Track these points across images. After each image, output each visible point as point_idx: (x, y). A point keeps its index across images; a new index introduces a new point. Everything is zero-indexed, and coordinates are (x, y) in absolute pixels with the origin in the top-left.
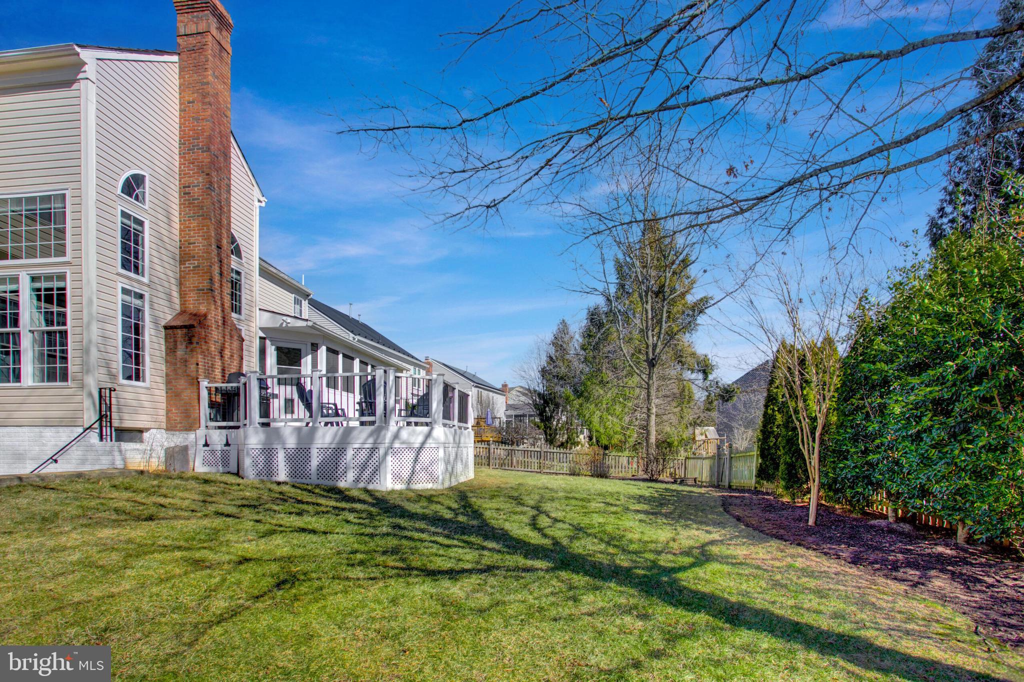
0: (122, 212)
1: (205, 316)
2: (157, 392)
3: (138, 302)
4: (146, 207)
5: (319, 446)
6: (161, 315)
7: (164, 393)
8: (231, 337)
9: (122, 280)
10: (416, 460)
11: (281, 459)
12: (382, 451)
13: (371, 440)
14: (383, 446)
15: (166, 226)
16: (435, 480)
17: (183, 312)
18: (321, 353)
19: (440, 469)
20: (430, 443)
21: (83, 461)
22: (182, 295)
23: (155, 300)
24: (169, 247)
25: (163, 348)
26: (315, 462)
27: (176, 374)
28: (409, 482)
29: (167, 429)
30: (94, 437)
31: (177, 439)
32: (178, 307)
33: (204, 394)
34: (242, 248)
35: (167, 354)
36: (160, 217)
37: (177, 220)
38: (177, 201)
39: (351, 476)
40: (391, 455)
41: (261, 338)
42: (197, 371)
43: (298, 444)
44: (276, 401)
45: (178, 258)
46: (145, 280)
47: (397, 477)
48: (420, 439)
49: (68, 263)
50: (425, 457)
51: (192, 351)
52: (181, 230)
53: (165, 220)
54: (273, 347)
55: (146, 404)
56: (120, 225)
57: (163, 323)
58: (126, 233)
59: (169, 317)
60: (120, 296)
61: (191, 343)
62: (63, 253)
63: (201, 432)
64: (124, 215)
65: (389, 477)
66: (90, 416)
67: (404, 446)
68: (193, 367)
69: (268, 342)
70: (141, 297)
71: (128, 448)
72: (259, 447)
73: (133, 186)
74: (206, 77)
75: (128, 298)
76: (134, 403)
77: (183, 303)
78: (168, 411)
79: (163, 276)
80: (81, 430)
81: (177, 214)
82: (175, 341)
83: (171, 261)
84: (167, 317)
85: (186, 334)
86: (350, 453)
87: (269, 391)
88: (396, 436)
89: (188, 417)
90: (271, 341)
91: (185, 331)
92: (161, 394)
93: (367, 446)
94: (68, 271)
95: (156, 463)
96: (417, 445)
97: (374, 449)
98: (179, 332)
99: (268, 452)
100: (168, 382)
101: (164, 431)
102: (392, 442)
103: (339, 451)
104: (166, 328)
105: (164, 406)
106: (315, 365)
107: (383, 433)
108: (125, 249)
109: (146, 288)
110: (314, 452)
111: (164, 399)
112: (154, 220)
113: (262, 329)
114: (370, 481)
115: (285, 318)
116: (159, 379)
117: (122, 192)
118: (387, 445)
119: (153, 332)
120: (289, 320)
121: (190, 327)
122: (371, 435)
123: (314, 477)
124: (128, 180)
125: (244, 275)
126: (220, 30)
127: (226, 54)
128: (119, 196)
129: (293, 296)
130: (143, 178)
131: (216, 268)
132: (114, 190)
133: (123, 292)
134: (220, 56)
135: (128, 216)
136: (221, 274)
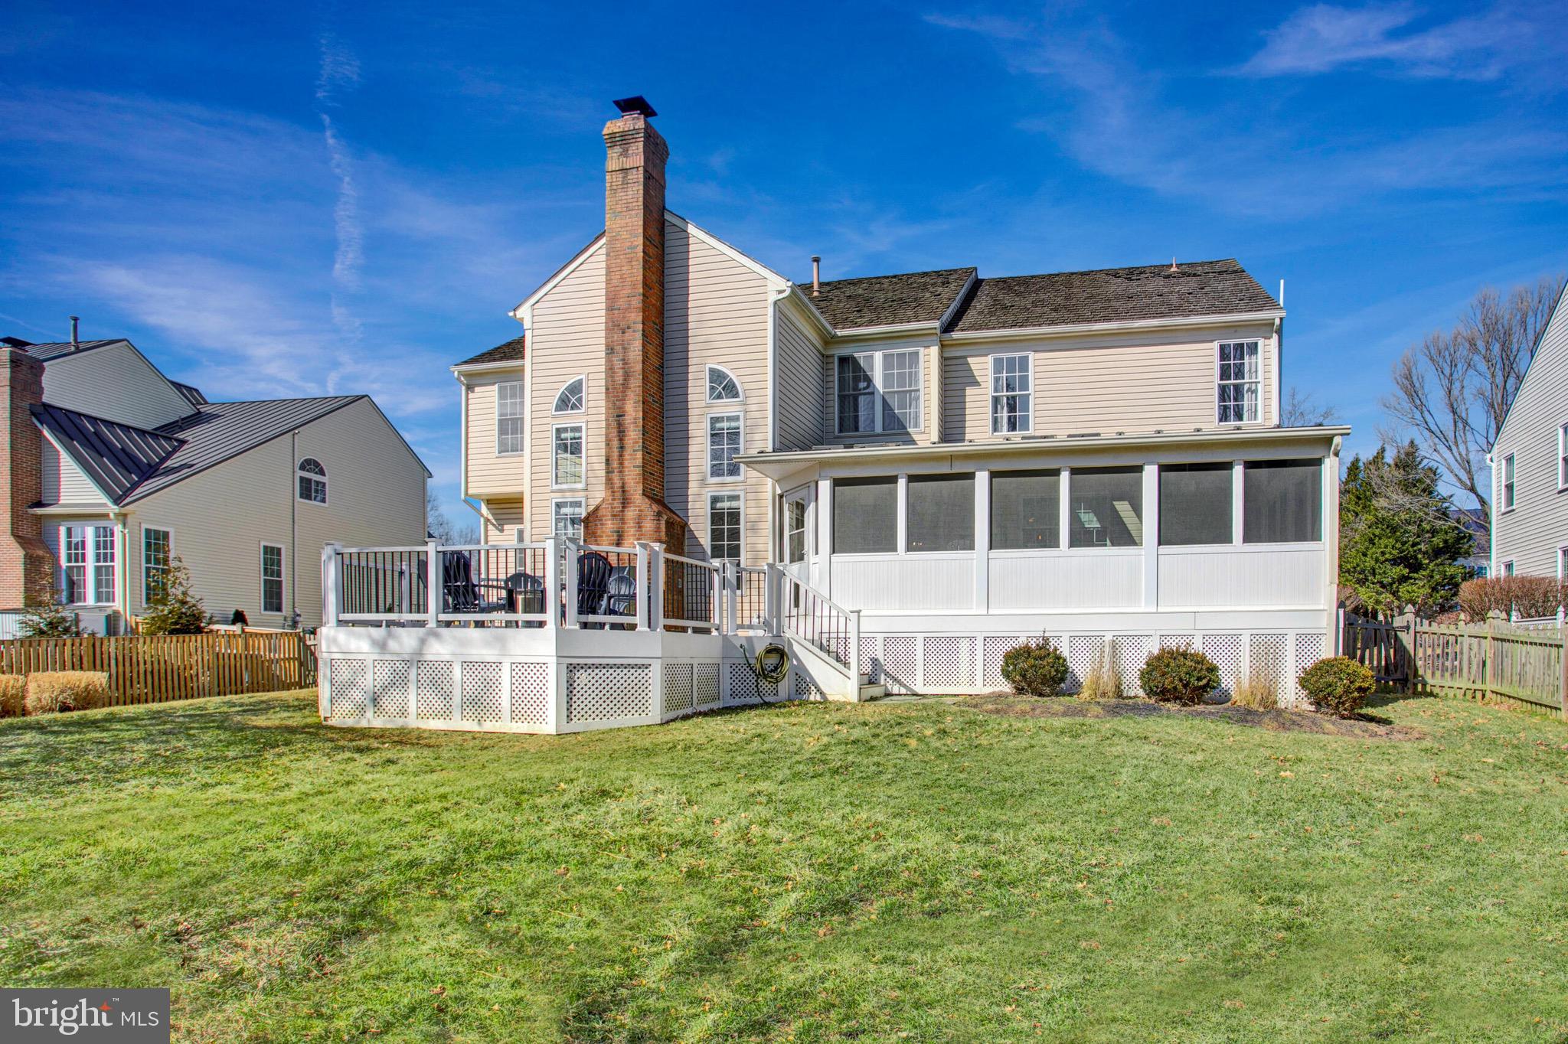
0: (557, 429)
9: (554, 495)
34: (739, 381)
46: (581, 485)
56: (554, 443)
58: (563, 447)
60: (554, 511)
64: (560, 430)
70: (579, 504)
73: (569, 399)
75: (564, 510)
109: (582, 494)
117: (557, 410)
124: (562, 395)
125: (745, 416)
126: (625, 153)
127: (634, 171)
128: (554, 417)
129: (1216, 345)
130: (580, 382)
131: (615, 443)
132: (548, 414)
133: (559, 506)
134: (625, 183)
135: (565, 430)
136: (622, 448)
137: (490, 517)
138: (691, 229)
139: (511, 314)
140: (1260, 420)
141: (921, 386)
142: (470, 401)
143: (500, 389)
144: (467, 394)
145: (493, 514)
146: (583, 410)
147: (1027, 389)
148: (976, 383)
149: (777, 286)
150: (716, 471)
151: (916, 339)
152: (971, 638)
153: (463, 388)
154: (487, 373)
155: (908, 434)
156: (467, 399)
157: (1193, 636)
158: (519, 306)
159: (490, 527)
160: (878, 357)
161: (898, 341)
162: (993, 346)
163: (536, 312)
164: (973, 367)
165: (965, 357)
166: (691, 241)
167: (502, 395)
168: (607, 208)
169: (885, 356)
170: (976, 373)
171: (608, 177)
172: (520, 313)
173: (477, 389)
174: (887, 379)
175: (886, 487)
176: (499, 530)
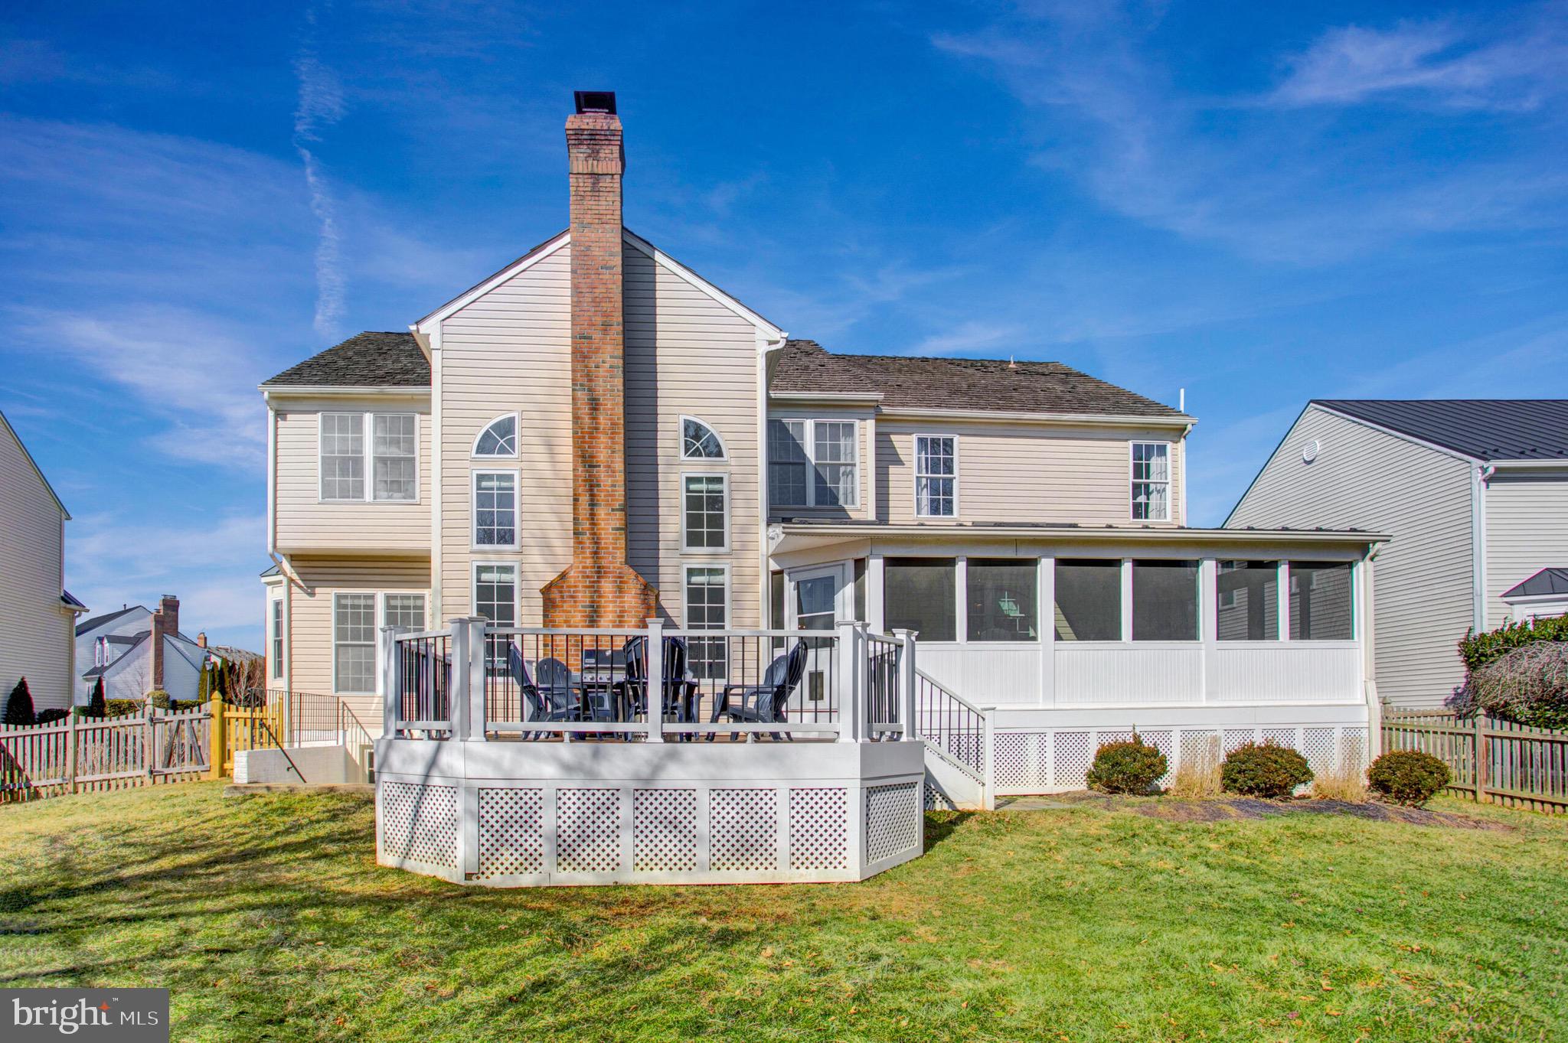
0: (479, 476)
3: (505, 577)
8: (624, 592)
9: (475, 557)
18: (872, 574)
34: (724, 438)
41: (773, 573)
46: (514, 547)
54: (793, 584)
56: (474, 493)
58: (485, 499)
60: (475, 577)
64: (482, 477)
69: (786, 577)
70: (508, 570)
73: (495, 439)
75: (487, 576)
90: (789, 574)
108: (485, 518)
109: (515, 557)
117: (479, 452)
119: (525, 610)
124: (486, 434)
125: (730, 478)
126: (594, 155)
127: (608, 179)
128: (473, 460)
129: (1130, 444)
130: (512, 420)
131: (584, 499)
132: (467, 456)
133: (481, 570)
134: (595, 190)
135: (489, 477)
136: (593, 504)
137: (295, 577)
138: (659, 257)
139: (413, 328)
140: (1169, 519)
141: (857, 461)
142: (280, 431)
143: (324, 418)
144: (276, 422)
145: (298, 574)
146: (515, 455)
147: (951, 472)
148: (900, 462)
149: (766, 337)
150: (694, 540)
151: (850, 410)
152: (1040, 734)
153: (271, 414)
154: (304, 398)
155: (844, 510)
156: (276, 428)
157: (1253, 730)
158: (424, 319)
159: (295, 589)
160: (809, 425)
161: (831, 410)
162: (920, 425)
163: (446, 329)
164: (896, 445)
165: (888, 434)
166: (658, 270)
167: (327, 426)
168: (572, 216)
169: (817, 425)
170: (899, 451)
171: (572, 180)
172: (424, 328)
173: (289, 417)
174: (818, 448)
175: (942, 569)
176: (308, 594)
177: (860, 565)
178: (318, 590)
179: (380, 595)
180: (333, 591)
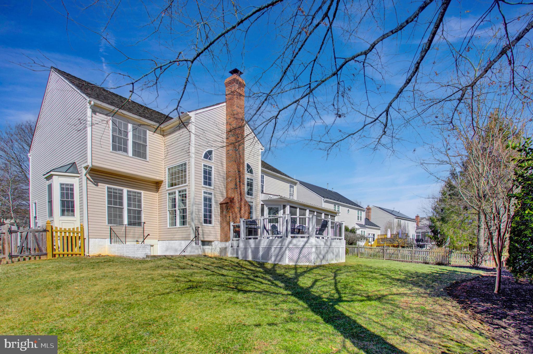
0: (204, 165)
1: (233, 199)
2: (217, 228)
3: (210, 196)
4: (213, 161)
5: (263, 247)
6: (218, 200)
7: (219, 228)
8: (245, 205)
9: (203, 189)
10: (300, 253)
11: (250, 252)
12: (284, 249)
13: (280, 244)
14: (284, 246)
15: (221, 167)
16: (310, 262)
17: (227, 197)
18: (287, 208)
19: (313, 257)
20: (307, 245)
21: (191, 252)
22: (227, 192)
23: (216, 194)
24: (222, 174)
25: (219, 212)
26: (261, 253)
27: (223, 221)
28: (297, 262)
29: (221, 241)
30: (194, 244)
31: (223, 245)
32: (225, 196)
33: (232, 228)
34: (253, 170)
35: (221, 214)
36: (219, 164)
37: (225, 164)
38: (225, 157)
39: (273, 259)
40: (288, 250)
41: (261, 204)
42: (229, 219)
43: (255, 246)
44: (259, 230)
45: (225, 178)
46: (212, 188)
47: (291, 259)
48: (303, 243)
49: (187, 185)
50: (305, 251)
51: (228, 212)
52: (226, 167)
53: (220, 165)
54: (267, 208)
55: (212, 232)
56: (203, 169)
57: (219, 202)
58: (205, 172)
59: (222, 200)
60: (203, 194)
61: (228, 209)
62: (185, 183)
63: (230, 242)
64: (205, 166)
65: (287, 260)
66: (192, 236)
67: (294, 246)
68: (228, 218)
69: (265, 206)
70: (211, 194)
71: (206, 248)
72: (243, 247)
73: (208, 155)
74: (234, 108)
75: (206, 195)
76: (208, 232)
77: (227, 194)
78: (221, 234)
79: (220, 185)
80: (190, 241)
81: (225, 162)
82: (223, 209)
83: (223, 179)
84: (221, 200)
85: (226, 206)
86: (273, 249)
87: (257, 226)
88: (290, 242)
89: (226, 236)
90: (266, 205)
91: (226, 204)
92: (218, 228)
93: (279, 247)
94: (187, 188)
95: (217, 253)
96: (301, 246)
97: (281, 248)
98: (224, 205)
99: (246, 249)
100: (221, 224)
101: (220, 242)
102: (288, 245)
103: (268, 249)
104: (220, 204)
105: (219, 232)
106: (284, 213)
107: (284, 241)
108: (205, 178)
109: (213, 191)
110: (261, 249)
111: (219, 230)
112: (216, 165)
113: (262, 201)
114: (280, 261)
115: (270, 196)
116: (217, 223)
117: (204, 158)
118: (286, 246)
119: (215, 206)
120: (271, 196)
121: (227, 203)
122: (280, 242)
123: (261, 259)
124: (206, 153)
125: (254, 180)
128: (203, 160)
129: (289, 184)
130: (212, 151)
132: (201, 158)
134: (240, 98)
137: (89, 177)
149: (261, 147)
154: (106, 109)
159: (89, 182)
163: (196, 118)
173: (97, 114)
175: (303, 211)
176: (95, 185)
177: (284, 207)
178: (99, 184)
179: (125, 190)
180: (107, 186)
